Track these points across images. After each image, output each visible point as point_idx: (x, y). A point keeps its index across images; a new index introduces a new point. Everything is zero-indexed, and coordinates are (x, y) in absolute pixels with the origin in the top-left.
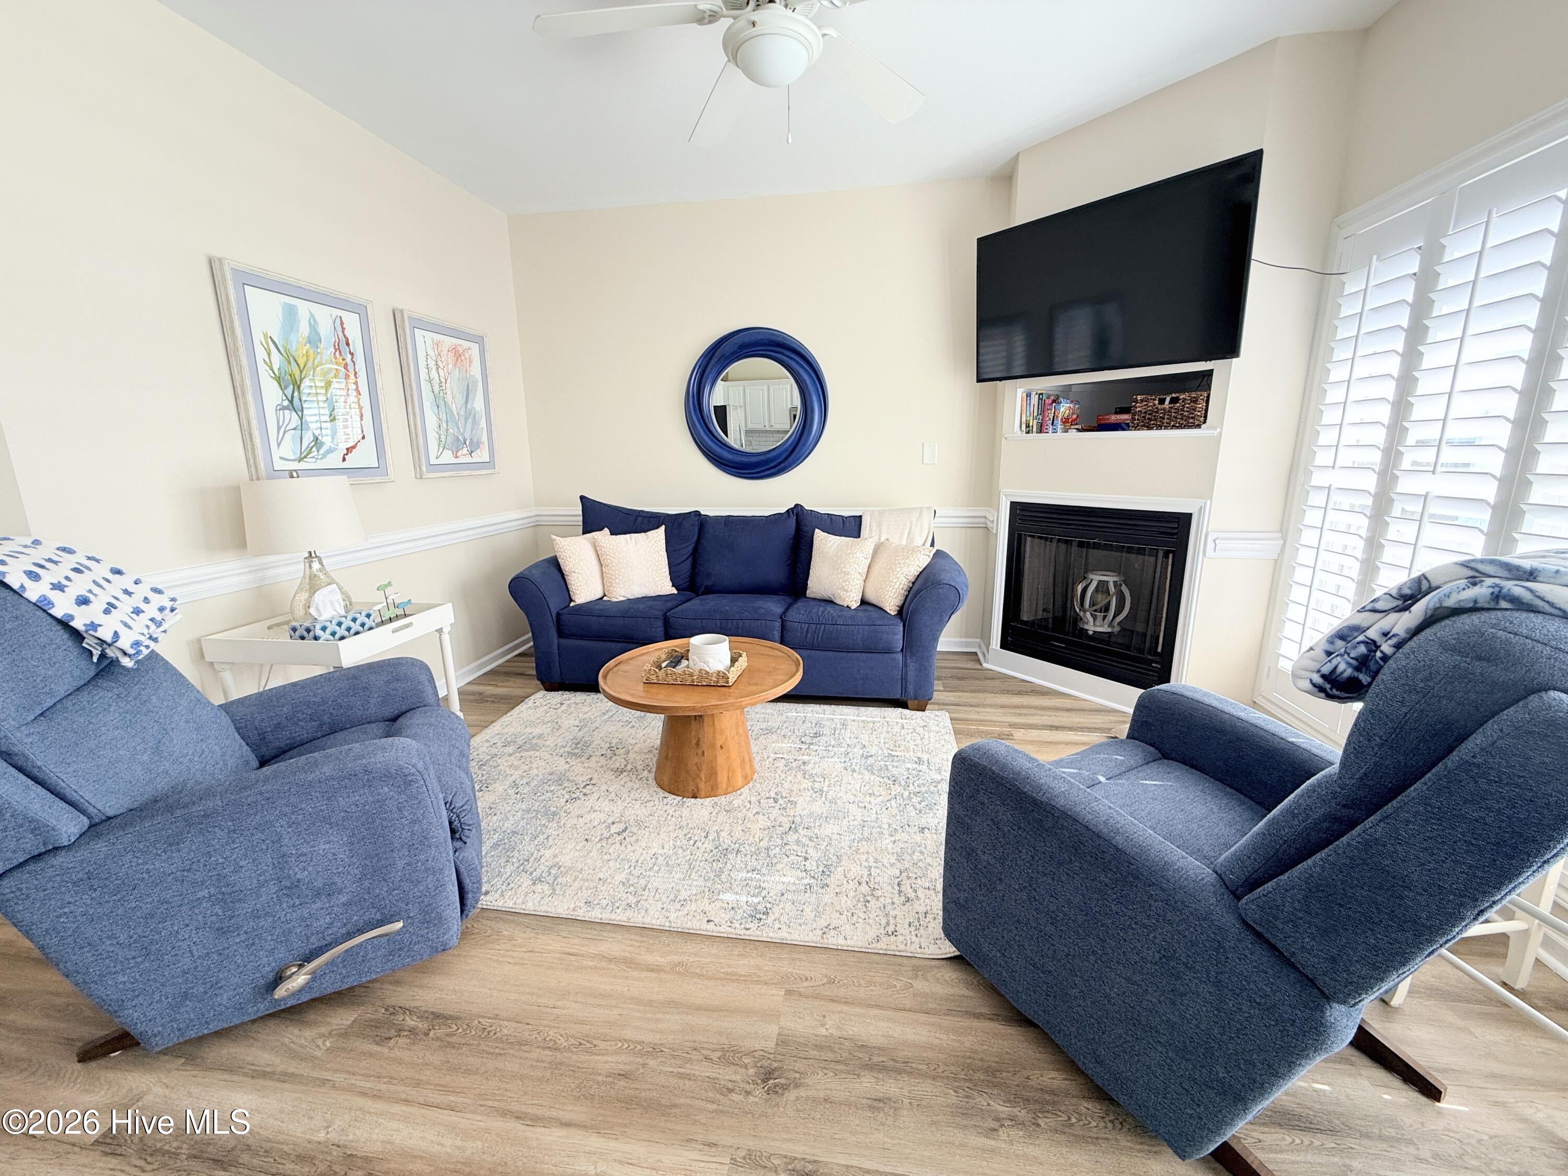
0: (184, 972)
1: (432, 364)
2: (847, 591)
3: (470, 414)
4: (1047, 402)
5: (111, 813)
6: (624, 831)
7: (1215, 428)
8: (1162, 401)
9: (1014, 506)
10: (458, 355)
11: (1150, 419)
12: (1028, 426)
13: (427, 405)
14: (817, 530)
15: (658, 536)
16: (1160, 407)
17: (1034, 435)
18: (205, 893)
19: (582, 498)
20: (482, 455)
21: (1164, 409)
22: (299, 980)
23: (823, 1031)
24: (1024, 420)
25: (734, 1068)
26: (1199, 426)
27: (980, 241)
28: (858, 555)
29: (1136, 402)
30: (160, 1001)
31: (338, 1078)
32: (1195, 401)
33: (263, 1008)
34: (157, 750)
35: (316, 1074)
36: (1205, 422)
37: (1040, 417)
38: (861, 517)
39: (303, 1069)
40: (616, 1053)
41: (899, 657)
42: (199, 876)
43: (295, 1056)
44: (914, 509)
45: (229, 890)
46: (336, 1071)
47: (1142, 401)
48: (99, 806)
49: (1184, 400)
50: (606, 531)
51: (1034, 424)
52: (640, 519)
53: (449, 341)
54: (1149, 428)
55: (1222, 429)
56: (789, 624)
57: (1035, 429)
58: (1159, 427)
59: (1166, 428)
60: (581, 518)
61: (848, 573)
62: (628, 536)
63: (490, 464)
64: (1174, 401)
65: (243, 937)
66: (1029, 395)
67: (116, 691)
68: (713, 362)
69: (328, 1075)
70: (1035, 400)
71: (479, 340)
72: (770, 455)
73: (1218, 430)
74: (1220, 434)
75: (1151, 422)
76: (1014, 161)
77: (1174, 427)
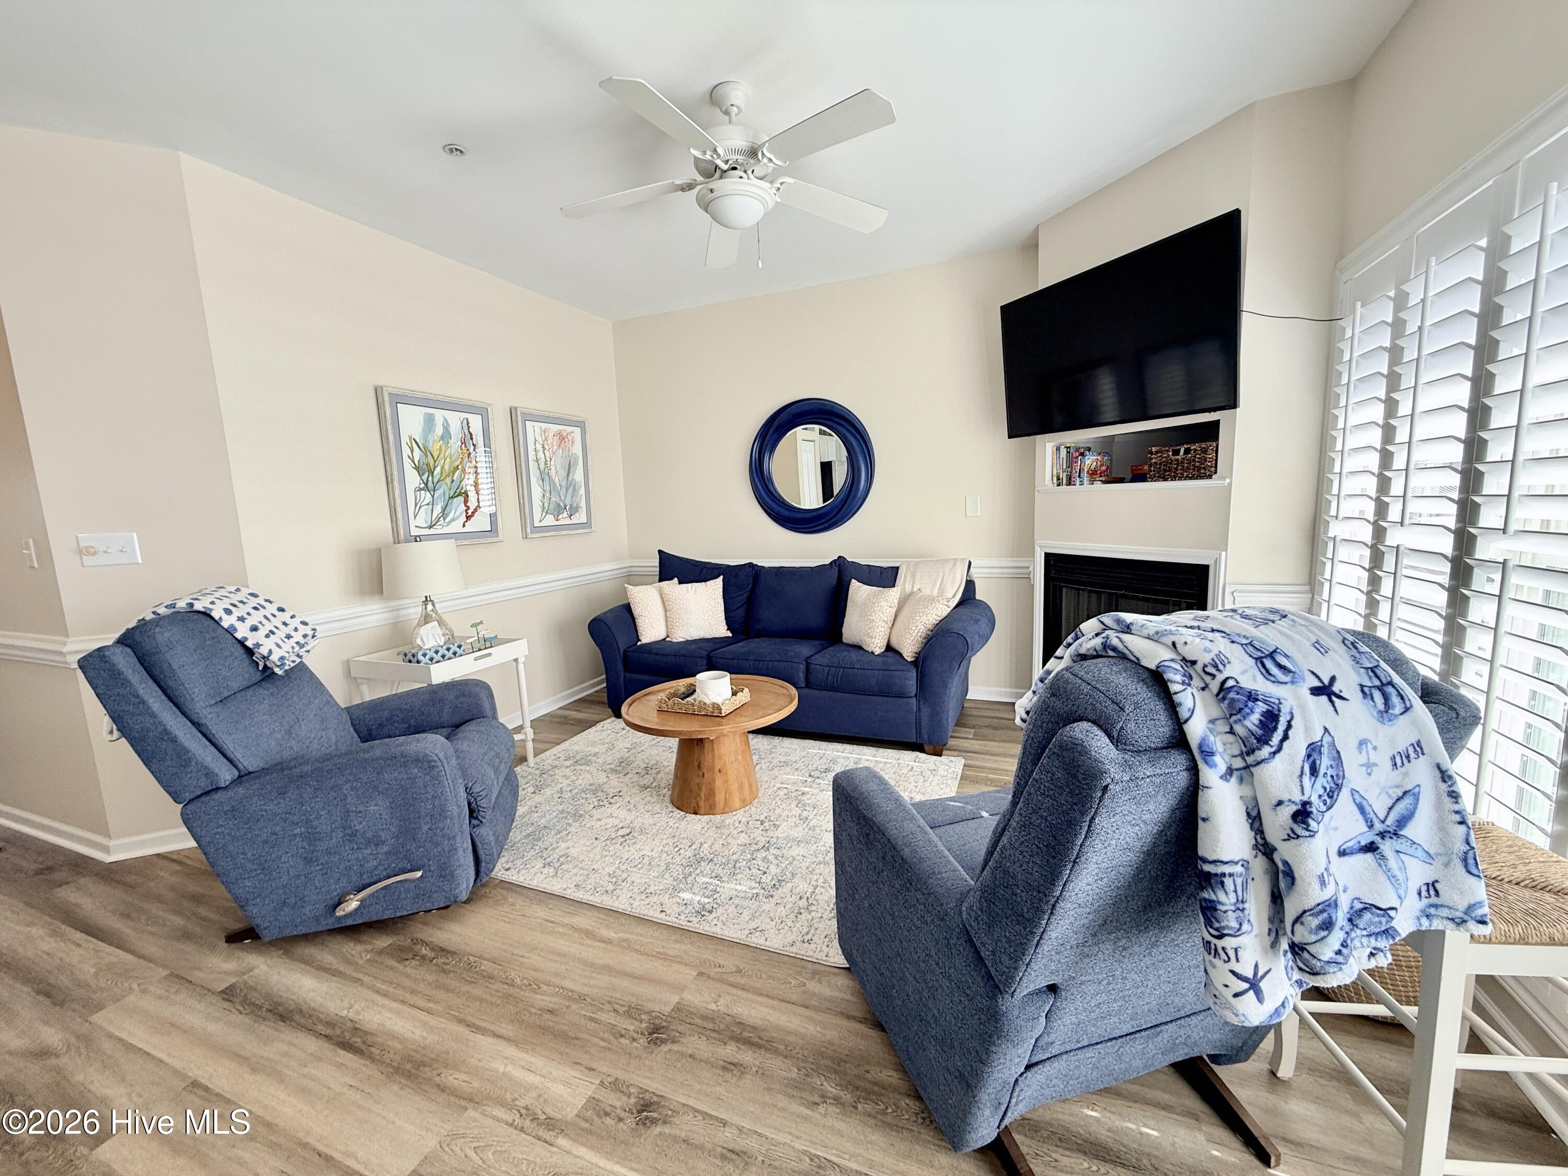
0: (284, 887)
1: (539, 447)
2: (871, 638)
3: (571, 485)
4: (1076, 454)
5: (251, 769)
6: (628, 835)
7: (1224, 478)
8: (1176, 453)
9: (1048, 556)
10: (562, 438)
11: (1165, 471)
12: (1058, 479)
13: (534, 480)
14: (853, 581)
15: (717, 585)
16: (1173, 458)
17: (1064, 487)
18: (297, 831)
19: (660, 552)
20: (580, 517)
21: (1177, 460)
22: (353, 904)
23: (714, 1007)
24: (1055, 473)
25: (632, 1020)
26: (1210, 477)
27: (1004, 309)
28: (883, 604)
29: (1151, 453)
30: (269, 905)
31: (366, 979)
32: (1205, 451)
33: (330, 923)
34: (289, 732)
35: (354, 974)
36: (1216, 473)
37: (1069, 470)
38: (898, 568)
39: (349, 970)
40: (552, 995)
41: (914, 701)
42: (295, 819)
43: (348, 962)
44: (948, 560)
45: (313, 831)
46: (366, 974)
47: (1157, 452)
48: (245, 764)
49: (1195, 450)
50: (676, 580)
51: (1064, 476)
52: (705, 570)
53: (555, 428)
54: (1165, 479)
55: (1231, 478)
56: (812, 666)
57: (1064, 482)
58: (1174, 478)
59: (1180, 479)
60: (658, 569)
61: (873, 621)
62: (693, 584)
63: (587, 525)
64: (1187, 451)
65: (320, 867)
66: (1058, 449)
67: (271, 690)
68: (771, 431)
69: (360, 976)
70: (1063, 452)
71: (581, 425)
72: (822, 511)
73: (1228, 480)
74: (1230, 484)
75: (1167, 472)
76: (1037, 230)
77: (1188, 478)
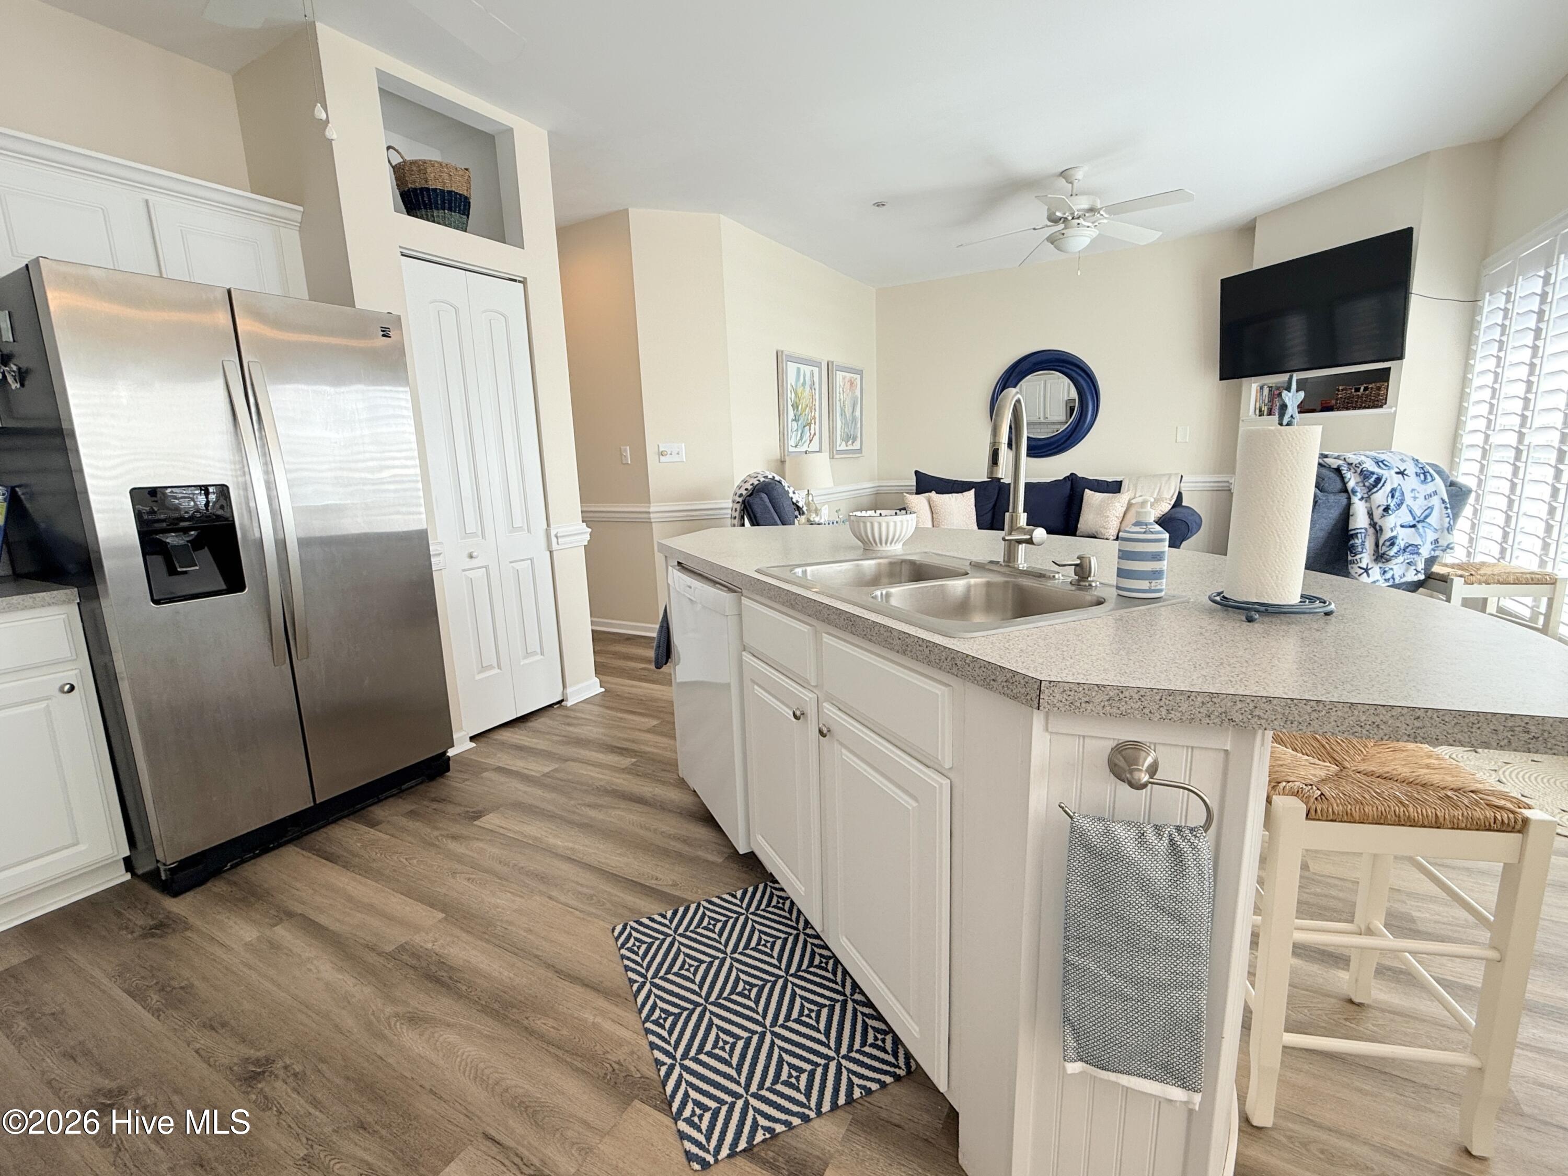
1: (841, 389)
2: (1106, 529)
3: (854, 419)
4: (1275, 394)
7: (1391, 407)
8: (1357, 390)
10: (852, 383)
11: (1348, 403)
12: (1260, 411)
13: (838, 414)
14: (1086, 490)
15: (971, 494)
16: (1355, 394)
17: (1265, 417)
19: (917, 472)
20: (857, 445)
21: (1358, 395)
24: (1258, 406)
26: (1381, 406)
27: (1223, 282)
28: (1116, 504)
29: (1338, 390)
32: (1379, 389)
36: (1386, 403)
37: (1270, 404)
38: (1121, 482)
44: (1164, 475)
47: (1342, 390)
49: (1372, 388)
51: (1265, 409)
52: (955, 486)
53: (848, 375)
54: (1348, 409)
55: (1396, 407)
57: (1265, 413)
58: (1354, 408)
59: (1359, 408)
61: (1108, 517)
62: (950, 495)
63: (860, 451)
64: (1366, 388)
66: (1262, 388)
68: (1013, 376)
70: (1266, 391)
71: (860, 373)
72: (1052, 440)
73: (1394, 409)
74: (1395, 412)
75: (1349, 404)
76: (1255, 219)
77: (1365, 408)
